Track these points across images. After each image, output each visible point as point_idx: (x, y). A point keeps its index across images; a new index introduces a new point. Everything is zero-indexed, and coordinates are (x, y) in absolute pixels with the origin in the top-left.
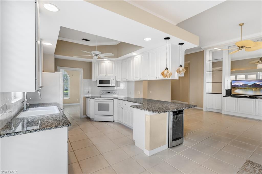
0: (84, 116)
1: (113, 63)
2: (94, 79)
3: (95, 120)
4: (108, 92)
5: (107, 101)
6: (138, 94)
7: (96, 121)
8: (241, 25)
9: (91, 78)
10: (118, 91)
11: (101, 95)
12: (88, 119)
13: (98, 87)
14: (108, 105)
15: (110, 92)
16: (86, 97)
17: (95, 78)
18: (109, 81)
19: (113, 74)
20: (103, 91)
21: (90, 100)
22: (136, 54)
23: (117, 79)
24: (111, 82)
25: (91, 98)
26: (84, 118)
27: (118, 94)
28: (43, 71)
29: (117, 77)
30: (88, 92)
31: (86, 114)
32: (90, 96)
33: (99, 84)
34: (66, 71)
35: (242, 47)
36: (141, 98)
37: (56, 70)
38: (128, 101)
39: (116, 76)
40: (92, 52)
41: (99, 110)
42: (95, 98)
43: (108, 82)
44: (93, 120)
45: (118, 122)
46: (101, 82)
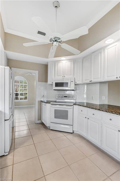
0: (39, 122)
1: (71, 63)
2: (49, 82)
3: (51, 128)
4: (64, 97)
5: (65, 106)
6: (103, 99)
7: (51, 130)
9: (46, 81)
10: (76, 95)
11: (57, 100)
13: (54, 90)
14: (67, 112)
15: (67, 97)
16: (41, 101)
17: (51, 81)
18: (67, 83)
19: (71, 75)
20: (60, 95)
21: (45, 105)
23: (76, 81)
24: (69, 84)
25: (46, 103)
26: (39, 124)
27: (76, 98)
29: (76, 79)
30: (43, 96)
31: (41, 119)
32: (45, 100)
33: (55, 86)
36: (106, 105)
38: (87, 107)
41: (56, 117)
42: (51, 103)
44: (49, 128)
46: (57, 85)
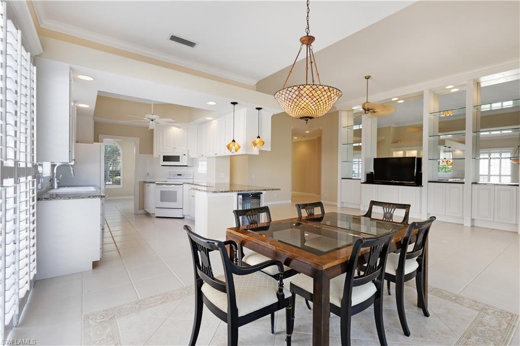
0: (142, 212)
2: (156, 154)
3: (157, 215)
4: (178, 175)
5: (173, 186)
6: (221, 177)
7: (157, 217)
8: (367, 78)
9: (151, 152)
11: (168, 179)
12: (148, 215)
13: (162, 165)
14: (175, 193)
15: (181, 175)
16: (144, 182)
17: (158, 153)
18: (178, 157)
19: (184, 146)
20: (171, 173)
21: (149, 186)
22: (212, 119)
23: (190, 154)
24: (181, 158)
25: (150, 183)
26: (142, 214)
27: (193, 176)
28: (77, 142)
29: (190, 151)
30: (148, 174)
31: (143, 209)
32: (149, 179)
33: (164, 161)
34: (118, 142)
35: (368, 110)
37: (96, 140)
39: (188, 150)
40: (147, 116)
41: (161, 201)
42: (156, 183)
43: (176, 158)
44: (153, 216)
45: (191, 218)
46: (166, 158)
